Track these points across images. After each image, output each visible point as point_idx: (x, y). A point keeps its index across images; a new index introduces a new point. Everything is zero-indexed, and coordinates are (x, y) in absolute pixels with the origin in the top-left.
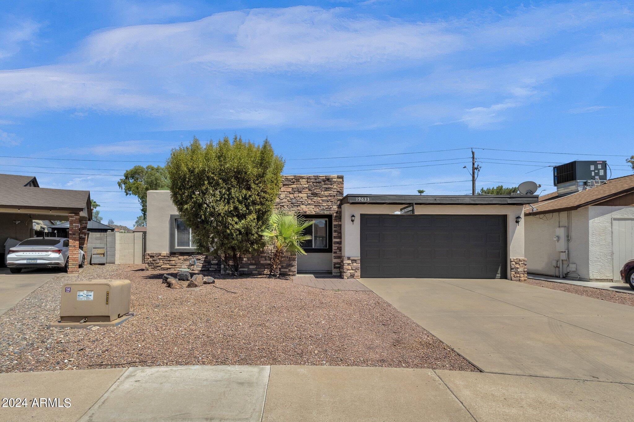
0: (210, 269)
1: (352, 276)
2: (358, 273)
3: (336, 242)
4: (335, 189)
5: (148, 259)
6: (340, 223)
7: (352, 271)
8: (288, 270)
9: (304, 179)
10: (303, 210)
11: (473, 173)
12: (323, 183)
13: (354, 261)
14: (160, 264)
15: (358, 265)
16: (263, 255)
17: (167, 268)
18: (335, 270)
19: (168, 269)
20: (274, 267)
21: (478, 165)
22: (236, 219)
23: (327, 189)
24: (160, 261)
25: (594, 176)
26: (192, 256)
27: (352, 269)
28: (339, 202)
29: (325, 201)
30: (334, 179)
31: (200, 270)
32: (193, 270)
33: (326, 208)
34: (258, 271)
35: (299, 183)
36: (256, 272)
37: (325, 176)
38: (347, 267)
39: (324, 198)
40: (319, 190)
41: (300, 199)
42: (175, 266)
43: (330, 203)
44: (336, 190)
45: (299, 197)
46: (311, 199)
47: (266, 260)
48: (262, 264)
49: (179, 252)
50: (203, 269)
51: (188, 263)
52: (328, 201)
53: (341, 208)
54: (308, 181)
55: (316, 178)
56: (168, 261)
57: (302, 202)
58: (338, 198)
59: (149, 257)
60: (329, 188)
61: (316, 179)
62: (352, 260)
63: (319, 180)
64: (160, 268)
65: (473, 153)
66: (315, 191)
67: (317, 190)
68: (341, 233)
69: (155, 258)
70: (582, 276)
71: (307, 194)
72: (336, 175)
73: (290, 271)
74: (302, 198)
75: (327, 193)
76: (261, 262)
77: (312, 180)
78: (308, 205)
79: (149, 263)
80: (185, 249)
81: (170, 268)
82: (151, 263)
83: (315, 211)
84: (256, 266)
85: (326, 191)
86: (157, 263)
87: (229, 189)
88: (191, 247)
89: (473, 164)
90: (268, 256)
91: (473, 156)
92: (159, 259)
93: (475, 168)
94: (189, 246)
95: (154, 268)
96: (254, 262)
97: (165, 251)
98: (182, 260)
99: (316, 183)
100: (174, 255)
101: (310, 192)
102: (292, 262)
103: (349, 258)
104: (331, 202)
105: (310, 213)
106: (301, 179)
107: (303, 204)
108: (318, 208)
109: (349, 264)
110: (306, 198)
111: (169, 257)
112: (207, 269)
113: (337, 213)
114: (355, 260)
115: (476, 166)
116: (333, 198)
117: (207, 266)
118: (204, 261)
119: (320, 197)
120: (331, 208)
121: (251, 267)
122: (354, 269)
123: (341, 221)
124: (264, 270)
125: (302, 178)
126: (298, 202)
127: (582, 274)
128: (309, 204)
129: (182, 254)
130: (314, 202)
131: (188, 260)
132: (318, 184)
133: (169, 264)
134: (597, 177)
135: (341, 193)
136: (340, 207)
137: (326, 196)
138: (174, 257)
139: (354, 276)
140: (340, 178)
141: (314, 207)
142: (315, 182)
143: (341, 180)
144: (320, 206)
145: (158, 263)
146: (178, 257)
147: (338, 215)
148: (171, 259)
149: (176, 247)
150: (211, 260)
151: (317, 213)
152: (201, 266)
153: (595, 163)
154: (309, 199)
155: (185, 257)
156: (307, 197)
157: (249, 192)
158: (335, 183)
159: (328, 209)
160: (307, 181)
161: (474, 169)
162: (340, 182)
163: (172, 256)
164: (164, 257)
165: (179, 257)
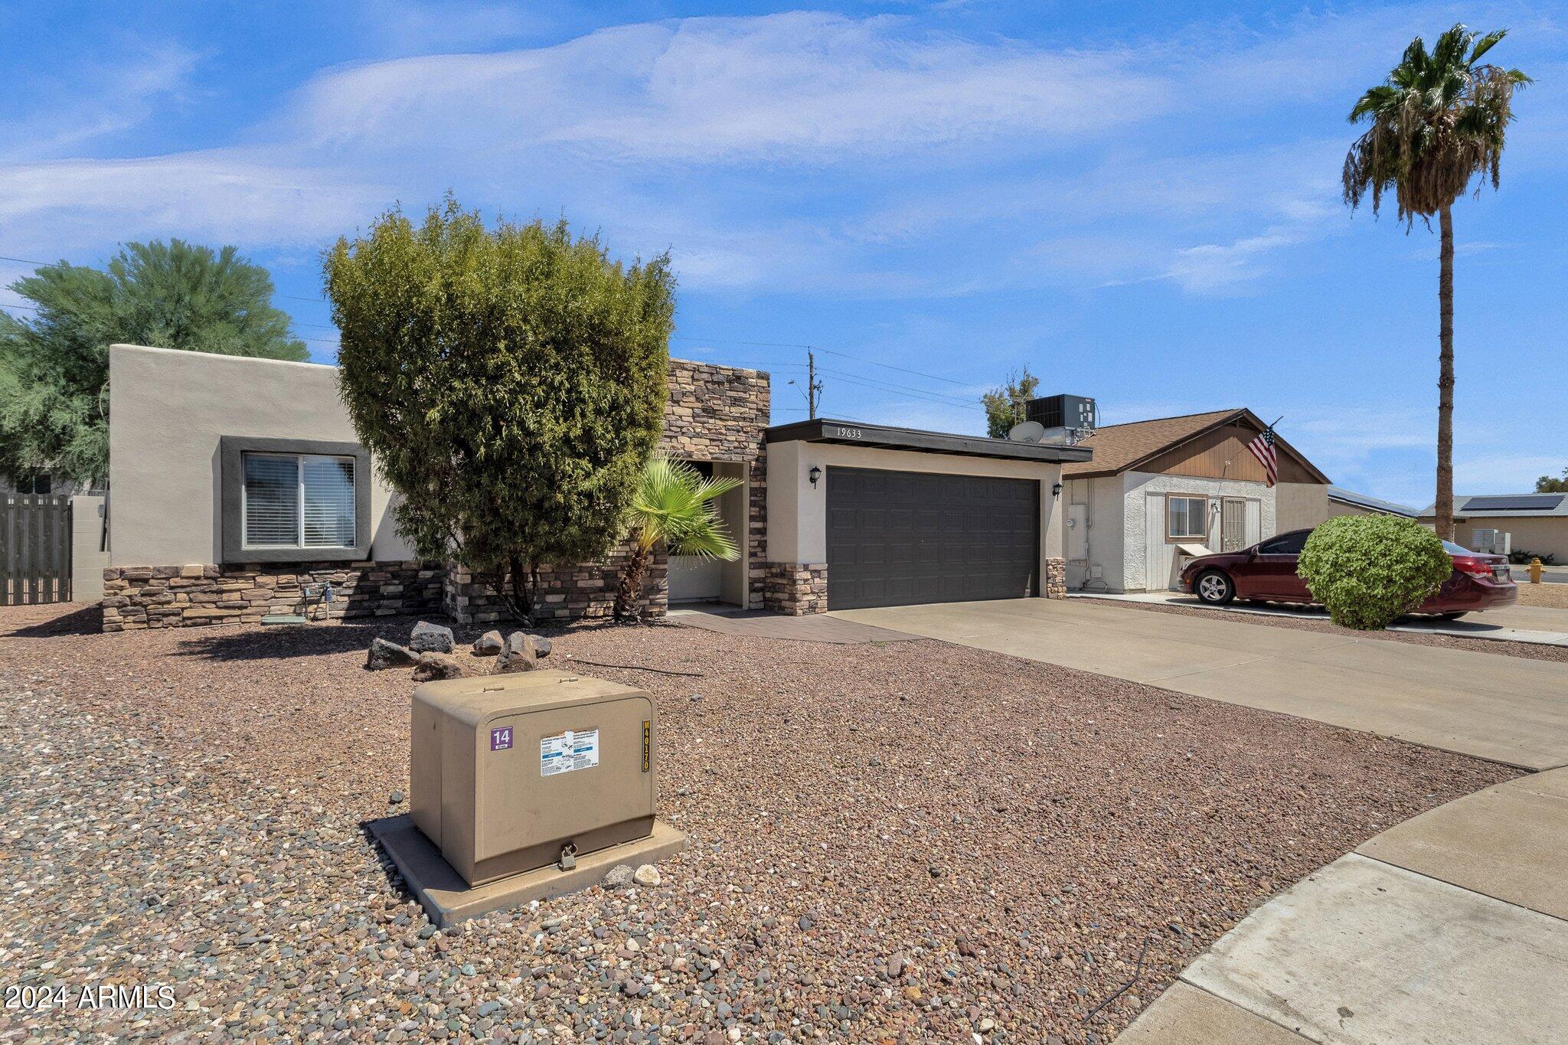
0: (379, 613)
1: (812, 608)
2: (823, 602)
3: (755, 529)
4: (753, 403)
5: (122, 588)
6: (763, 485)
7: (811, 597)
8: (648, 602)
9: (686, 369)
10: (683, 448)
11: (811, 395)
12: (727, 385)
13: (816, 573)
14: (178, 605)
15: (822, 582)
16: (584, 565)
17: (206, 617)
18: (754, 595)
19: (209, 621)
20: (630, 597)
21: (820, 382)
22: (585, 463)
23: (736, 402)
24: (175, 594)
25: (1083, 423)
26: (312, 575)
27: (813, 593)
28: (761, 435)
29: (733, 430)
30: (750, 380)
31: (342, 615)
32: (315, 619)
33: (735, 448)
34: (571, 609)
35: (675, 378)
36: (566, 612)
37: (732, 370)
38: (803, 587)
39: (729, 423)
40: (720, 402)
41: (677, 420)
42: (241, 608)
43: (742, 437)
44: (754, 406)
45: (673, 414)
46: (703, 423)
47: (591, 577)
48: (583, 591)
49: (258, 564)
50: (353, 613)
51: (296, 596)
52: (738, 431)
53: (765, 449)
54: (695, 377)
55: (714, 370)
56: (213, 592)
57: (681, 427)
58: (760, 425)
59: (126, 583)
60: (741, 399)
61: (712, 374)
62: (812, 572)
63: (720, 377)
64: (177, 618)
65: (811, 357)
66: (710, 404)
67: (715, 402)
68: (764, 508)
69: (154, 585)
70: (1112, 585)
71: (692, 408)
72: (753, 371)
73: (652, 603)
74: (680, 417)
75: (736, 411)
76: (580, 584)
77: (705, 376)
78: (694, 436)
79: (126, 605)
80: (285, 552)
81: (221, 618)
82: (134, 604)
83: (710, 453)
84: (563, 596)
85: (733, 405)
86: (162, 603)
87: (572, 374)
88: (303, 545)
89: (812, 378)
90: (598, 567)
91: (811, 362)
92: (171, 588)
93: (815, 387)
94: (296, 541)
95: (149, 620)
96: (558, 584)
97: (200, 560)
98: (272, 589)
99: (713, 383)
100: (236, 574)
101: (699, 405)
102: (658, 580)
103: (806, 567)
104: (745, 432)
105: (701, 456)
106: (678, 371)
107: (683, 433)
108: (718, 446)
109: (806, 580)
110: (691, 420)
111: (214, 579)
112: (366, 612)
113: (757, 460)
114: (818, 572)
115: (816, 382)
116: (748, 424)
117: (365, 604)
118: (356, 587)
119: (721, 419)
120: (745, 447)
121: (550, 598)
122: (817, 591)
123: (765, 480)
124: (586, 604)
125: (682, 367)
126: (672, 428)
127: (1111, 582)
128: (698, 435)
129: (271, 567)
130: (709, 429)
131: (296, 587)
132: (716, 386)
133: (215, 603)
134: (1085, 424)
135: (765, 414)
136: (762, 446)
137: (735, 419)
138: (236, 578)
139: (815, 608)
140: (762, 378)
141: (708, 442)
142: (709, 382)
143: (764, 383)
144: (721, 441)
145: (169, 602)
146: (254, 578)
147: (760, 465)
148: (225, 587)
149: (246, 547)
150: (382, 583)
151: (716, 458)
152: (345, 605)
153: (1082, 400)
154: (698, 422)
155: (284, 578)
156: (693, 417)
157: (625, 391)
158: (752, 389)
159: (739, 451)
160: (692, 377)
161: (812, 388)
162: (763, 387)
163: (226, 574)
164: (193, 581)
165: (259, 579)
